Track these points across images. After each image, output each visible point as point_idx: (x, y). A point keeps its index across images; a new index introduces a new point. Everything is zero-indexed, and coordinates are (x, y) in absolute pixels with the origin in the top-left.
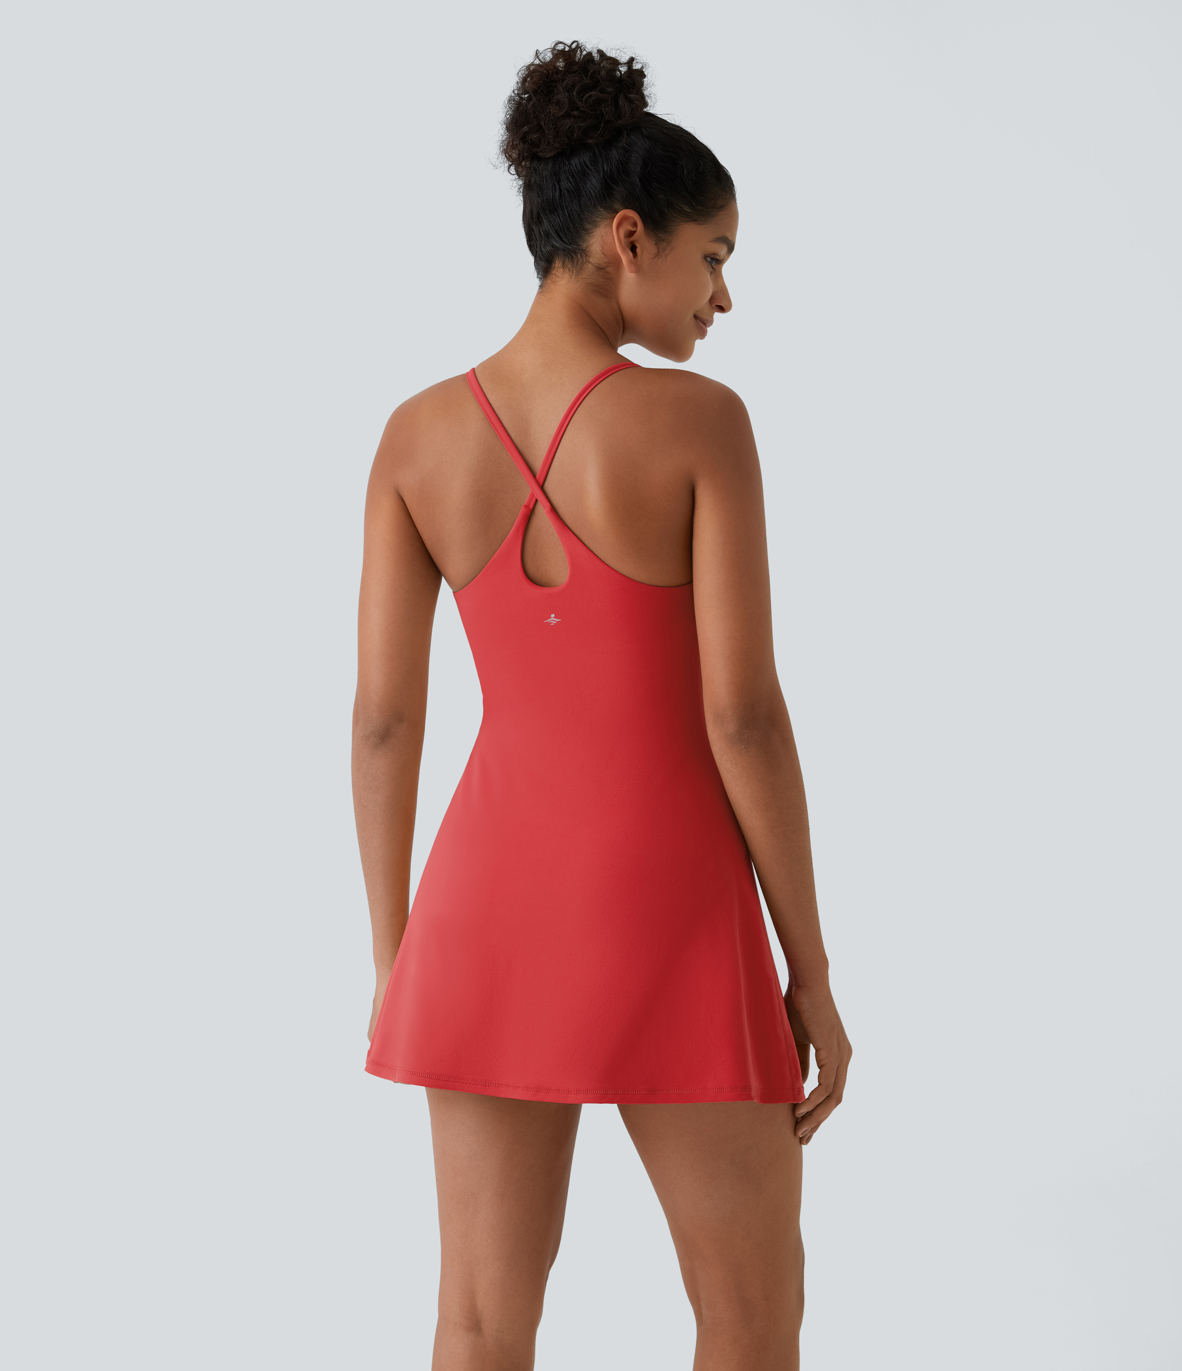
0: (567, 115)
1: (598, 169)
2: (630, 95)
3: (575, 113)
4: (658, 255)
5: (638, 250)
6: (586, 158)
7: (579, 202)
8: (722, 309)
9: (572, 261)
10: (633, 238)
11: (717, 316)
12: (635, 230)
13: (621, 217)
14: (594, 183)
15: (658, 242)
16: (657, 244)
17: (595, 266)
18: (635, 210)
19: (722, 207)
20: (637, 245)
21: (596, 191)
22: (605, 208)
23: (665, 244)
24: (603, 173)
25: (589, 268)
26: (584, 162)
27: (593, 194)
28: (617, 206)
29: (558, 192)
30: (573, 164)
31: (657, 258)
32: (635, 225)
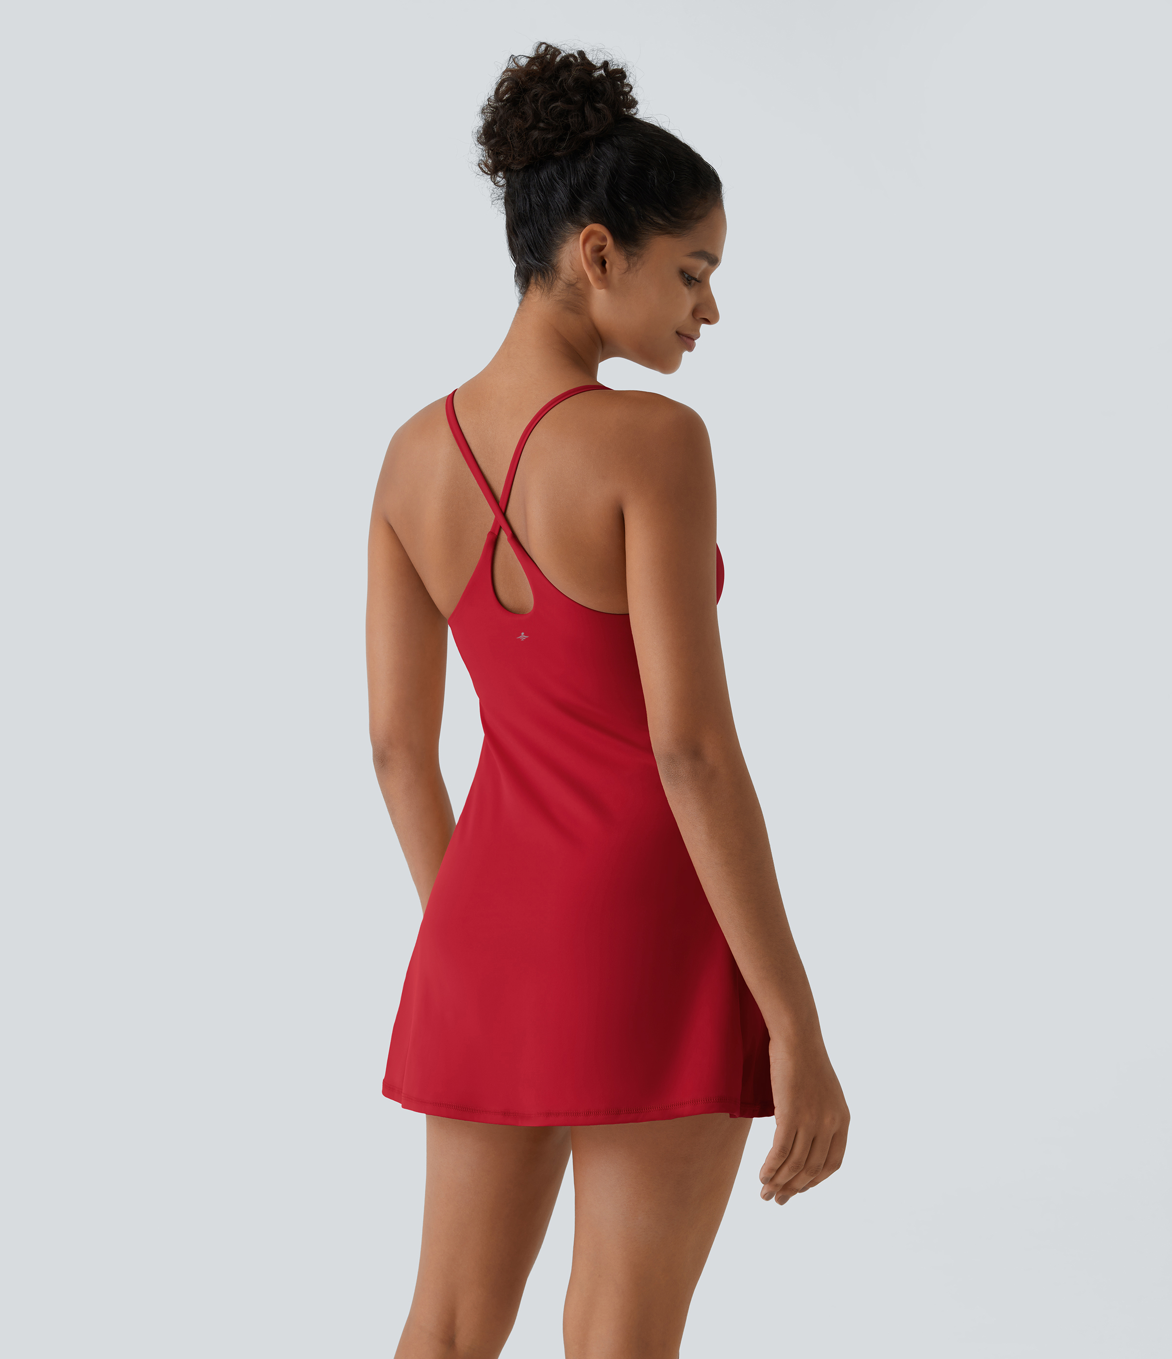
0: (534, 127)
1: (565, 183)
2: (597, 105)
3: (542, 125)
4: (628, 269)
5: (607, 265)
6: (552, 170)
7: (548, 216)
8: (707, 321)
9: (543, 276)
10: (603, 253)
11: (704, 328)
12: (604, 244)
13: (587, 232)
14: (561, 196)
15: (629, 256)
16: (627, 259)
17: (565, 283)
18: (603, 225)
19: (700, 218)
20: (606, 260)
21: (564, 206)
22: (573, 222)
23: (636, 258)
24: (570, 186)
25: (560, 285)
26: (552, 175)
27: (561, 209)
28: (585, 220)
29: (528, 205)
30: (543, 178)
31: (627, 273)
32: (604, 239)
